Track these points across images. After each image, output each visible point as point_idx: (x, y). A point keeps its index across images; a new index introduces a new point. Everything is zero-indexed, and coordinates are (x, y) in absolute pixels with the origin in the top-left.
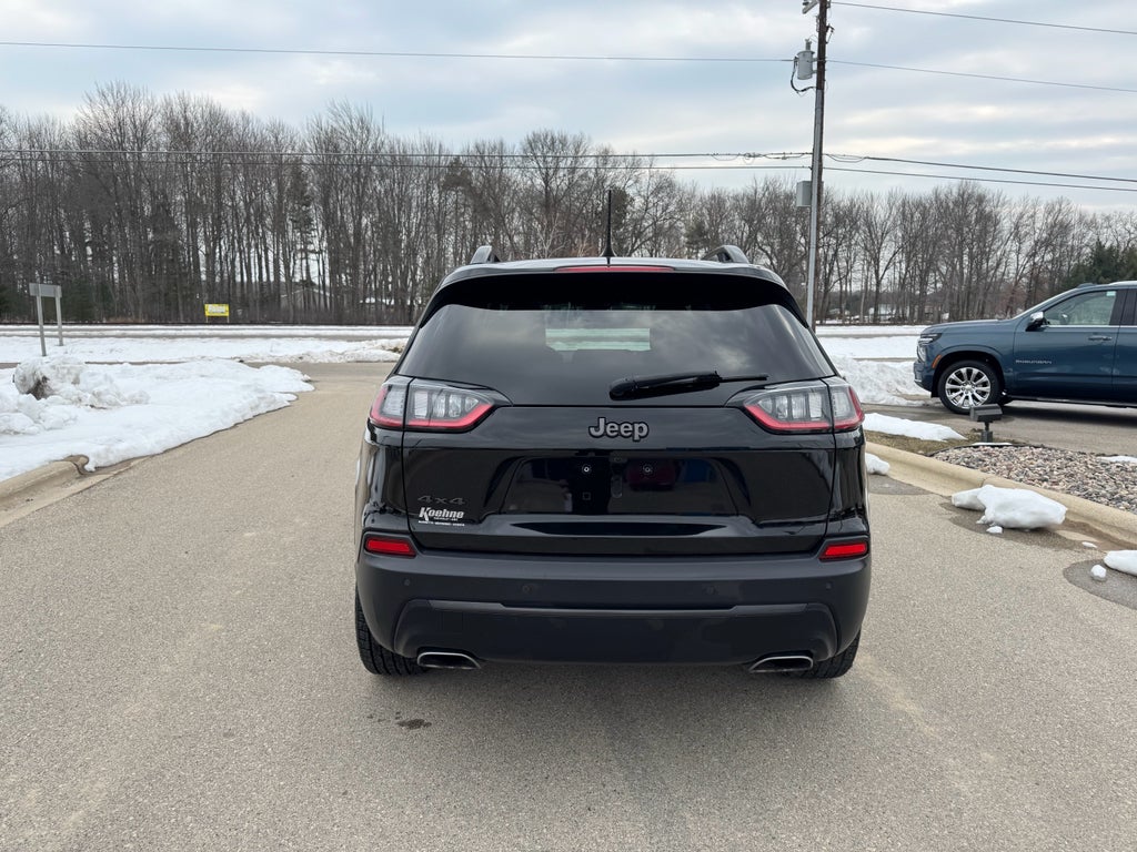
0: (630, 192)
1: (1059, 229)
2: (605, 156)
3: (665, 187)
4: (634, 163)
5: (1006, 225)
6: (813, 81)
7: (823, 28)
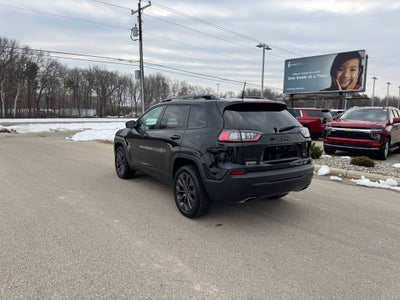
0: (39, 65)
1: (185, 89)
2: (26, 49)
3: (53, 64)
4: (41, 54)
5: (171, 88)
6: (138, 37)
7: (140, 21)
